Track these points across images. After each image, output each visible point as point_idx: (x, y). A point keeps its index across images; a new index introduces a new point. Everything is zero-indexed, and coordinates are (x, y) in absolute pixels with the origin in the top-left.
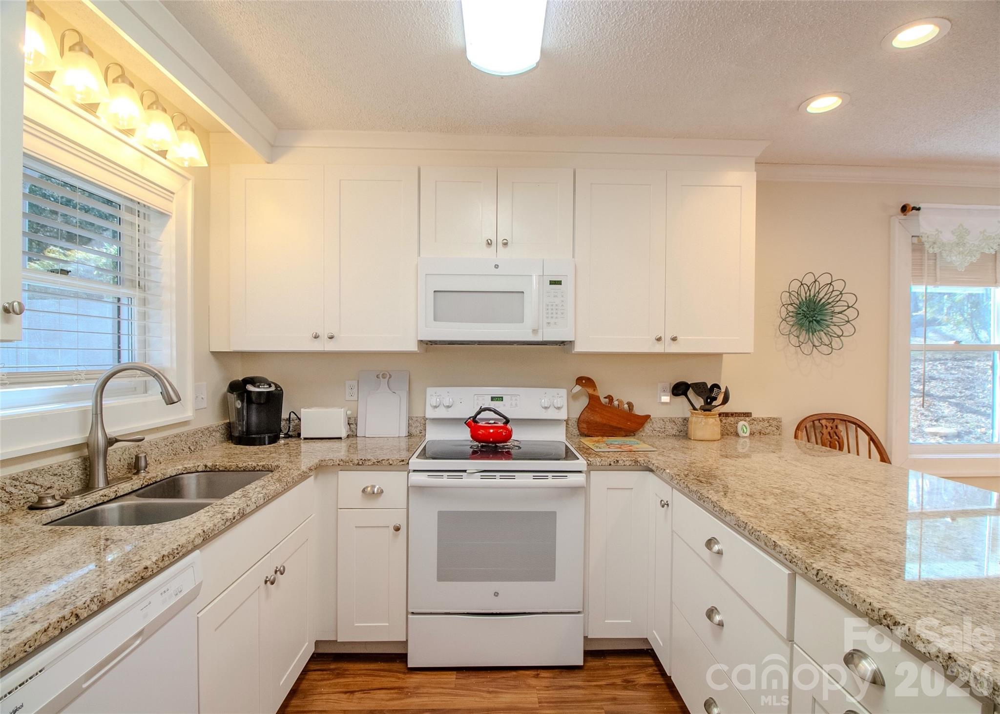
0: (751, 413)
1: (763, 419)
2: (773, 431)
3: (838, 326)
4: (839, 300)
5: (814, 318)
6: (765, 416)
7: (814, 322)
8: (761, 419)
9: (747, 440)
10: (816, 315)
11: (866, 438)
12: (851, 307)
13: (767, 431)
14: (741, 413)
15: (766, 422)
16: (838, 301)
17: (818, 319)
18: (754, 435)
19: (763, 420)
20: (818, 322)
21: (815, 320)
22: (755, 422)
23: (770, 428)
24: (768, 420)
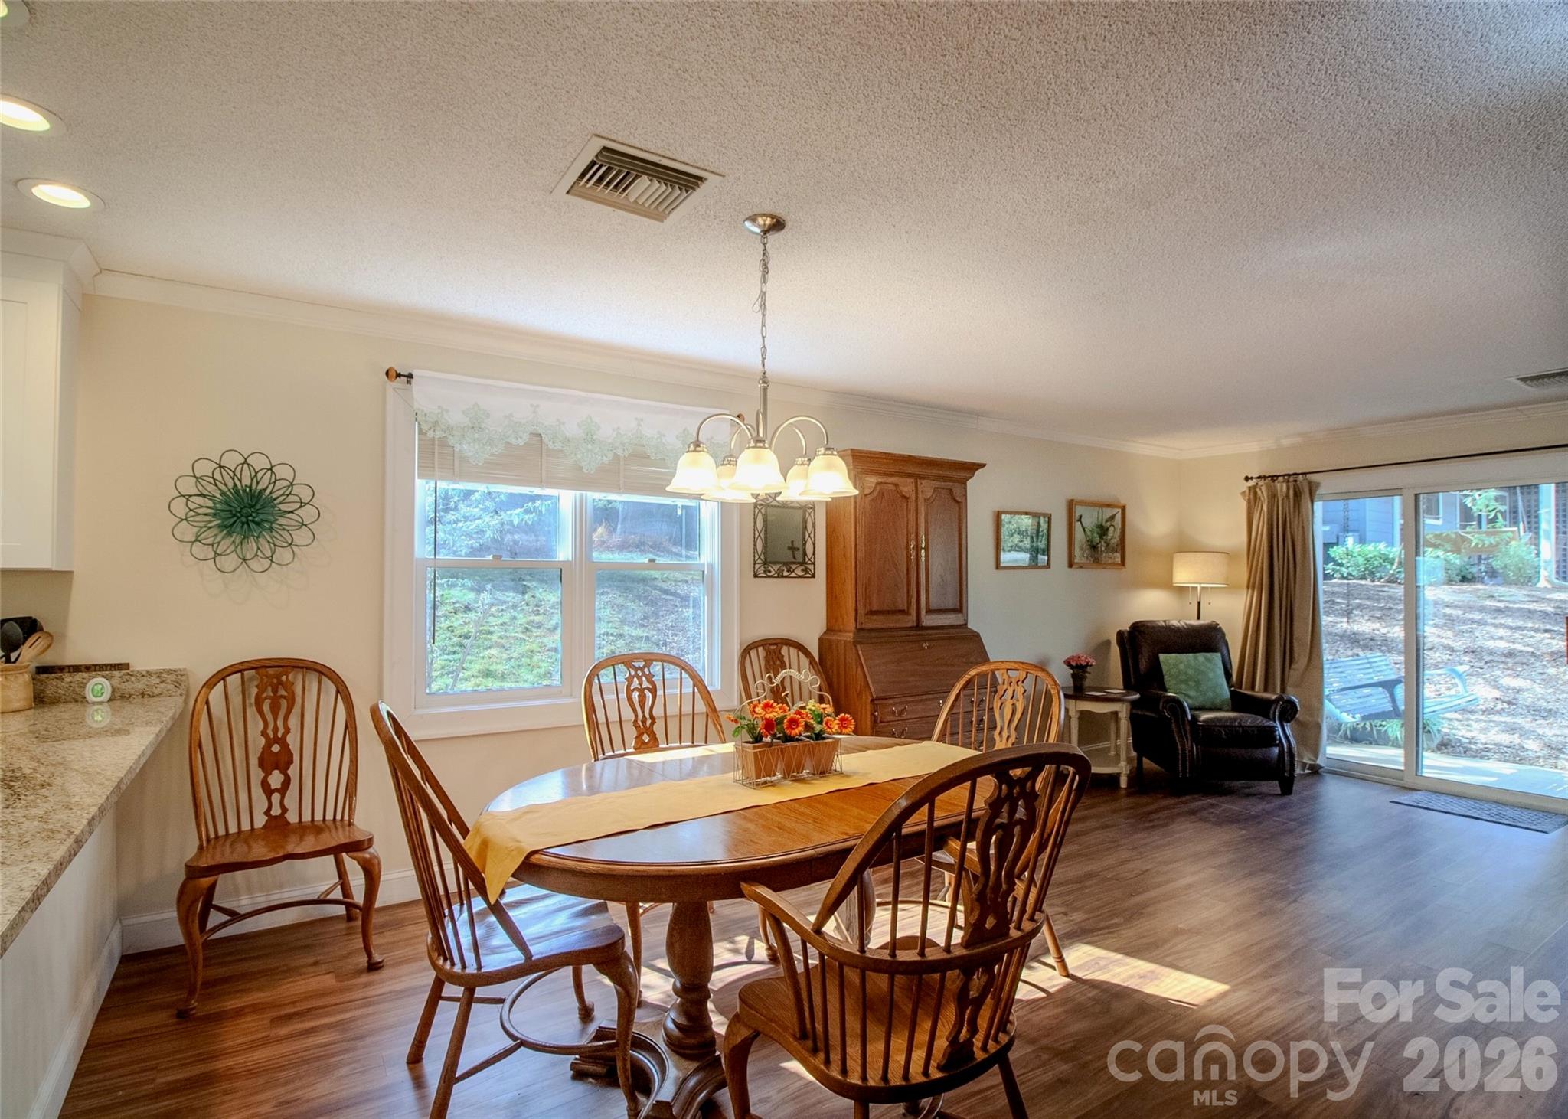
0: (128, 664)
1: (148, 672)
2: (168, 690)
3: (288, 531)
4: (290, 494)
5: (250, 518)
6: (152, 667)
7: (251, 524)
8: (144, 673)
9: (106, 707)
10: (254, 515)
11: (333, 689)
12: (308, 503)
13: (157, 692)
14: (106, 665)
15: (155, 676)
16: (288, 495)
17: (256, 519)
18: (131, 699)
19: (150, 674)
20: (258, 524)
21: (253, 521)
22: (133, 679)
23: (162, 685)
24: (159, 674)
